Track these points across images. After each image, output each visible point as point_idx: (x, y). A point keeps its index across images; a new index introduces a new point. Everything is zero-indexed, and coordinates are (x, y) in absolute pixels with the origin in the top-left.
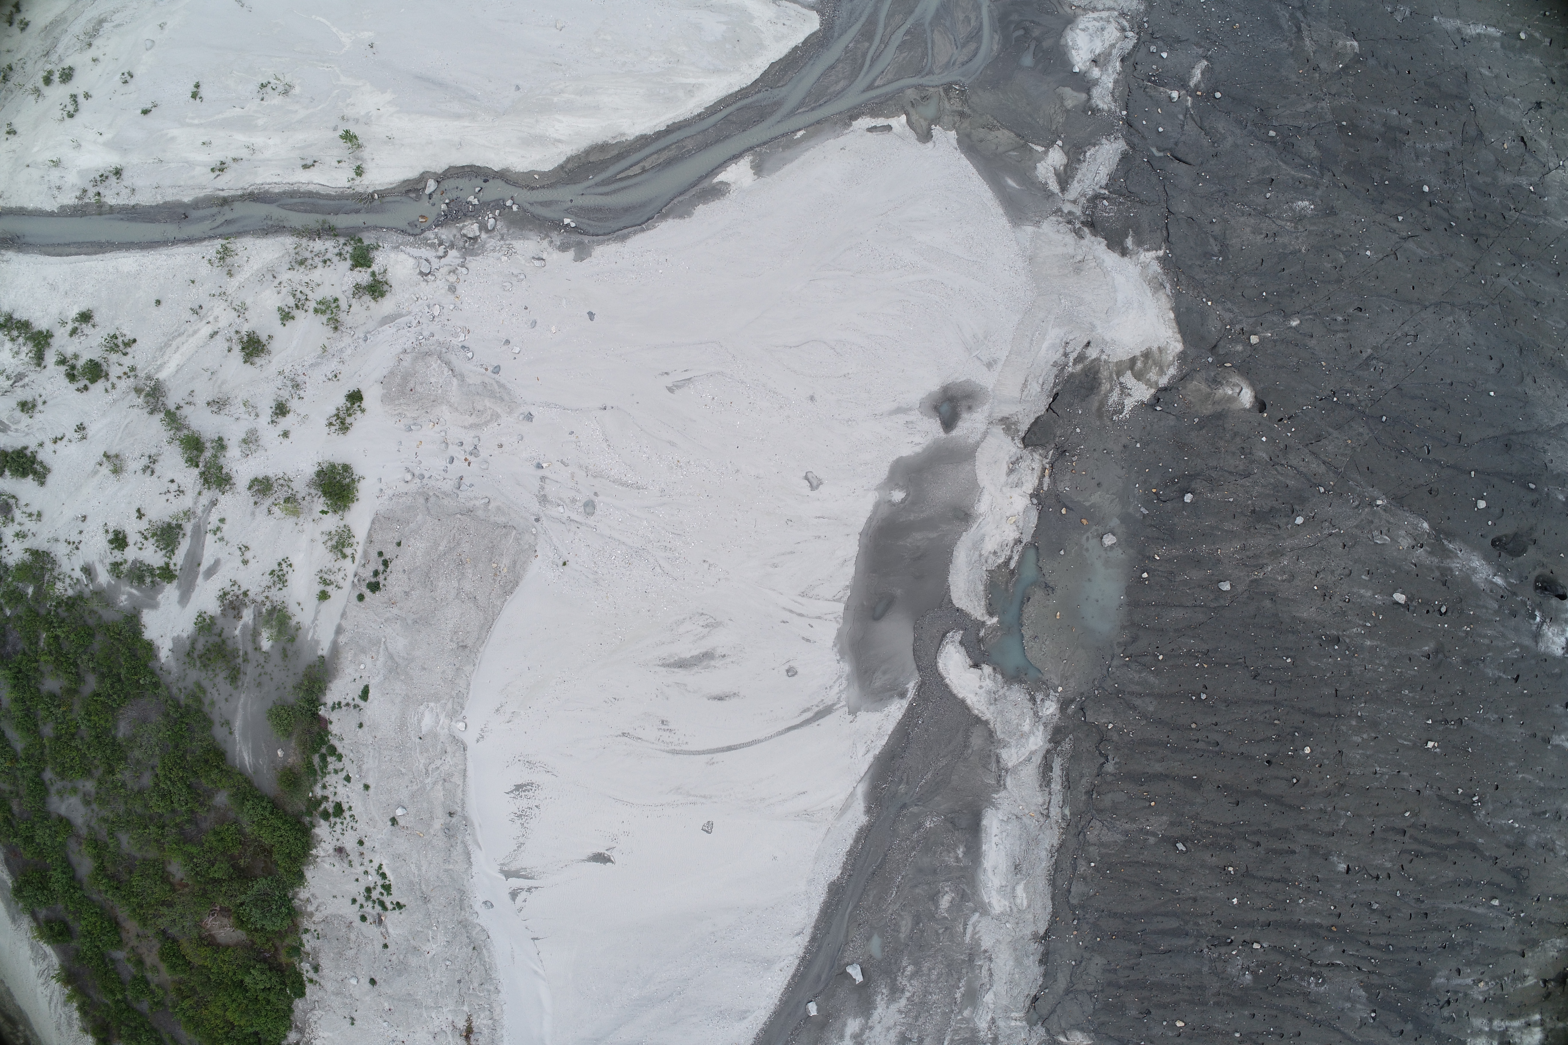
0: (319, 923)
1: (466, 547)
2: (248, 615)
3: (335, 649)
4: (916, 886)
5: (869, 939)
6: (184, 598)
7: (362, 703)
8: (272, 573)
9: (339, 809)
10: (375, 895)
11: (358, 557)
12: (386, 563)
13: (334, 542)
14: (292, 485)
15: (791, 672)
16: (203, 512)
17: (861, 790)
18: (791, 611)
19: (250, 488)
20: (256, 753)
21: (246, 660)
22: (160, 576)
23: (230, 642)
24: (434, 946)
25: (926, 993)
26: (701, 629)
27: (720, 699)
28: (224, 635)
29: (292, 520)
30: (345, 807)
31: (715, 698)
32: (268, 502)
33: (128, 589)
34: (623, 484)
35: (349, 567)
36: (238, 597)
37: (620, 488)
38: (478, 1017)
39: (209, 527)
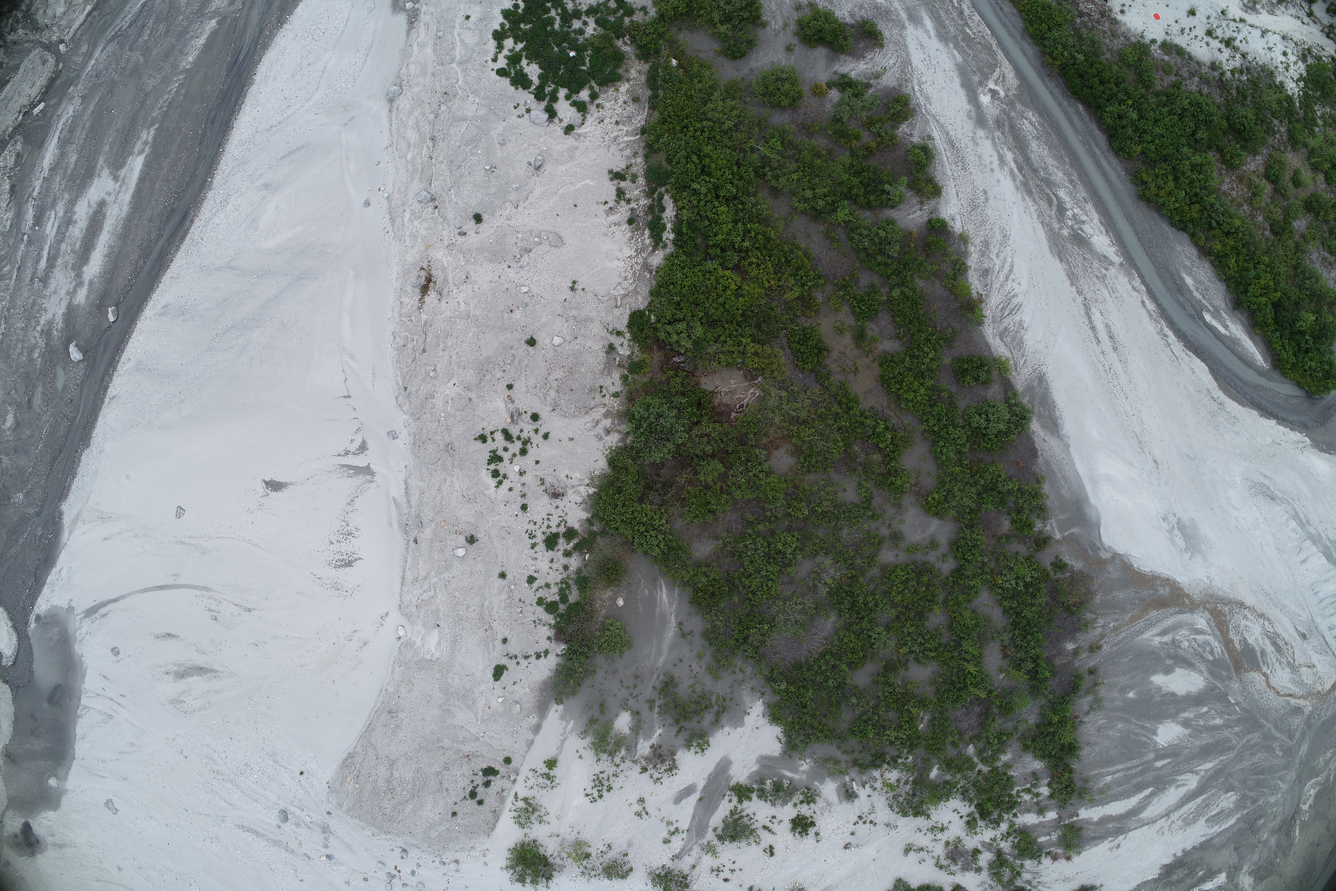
0: (596, 406)
1: (388, 805)
2: (644, 747)
3: (542, 710)
4: (29, 437)
5: (65, 387)
6: (724, 766)
7: (504, 661)
8: (610, 789)
9: (551, 542)
10: (516, 447)
11: (511, 798)
12: (473, 795)
13: (537, 814)
14: (582, 869)
15: (116, 651)
16: (691, 849)
17: (65, 536)
18: (119, 704)
19: (631, 869)
20: (652, 602)
21: (651, 702)
22: (751, 790)
23: (670, 720)
24: (448, 392)
25: (24, 329)
26: (185, 700)
27: (169, 635)
28: (675, 730)
29: (582, 837)
30: (541, 547)
31: (173, 636)
32: (611, 855)
33: (796, 777)
34: (255, 832)
35: (521, 789)
36: (655, 767)
37: (258, 829)
38: (412, 306)
39: (684, 835)
